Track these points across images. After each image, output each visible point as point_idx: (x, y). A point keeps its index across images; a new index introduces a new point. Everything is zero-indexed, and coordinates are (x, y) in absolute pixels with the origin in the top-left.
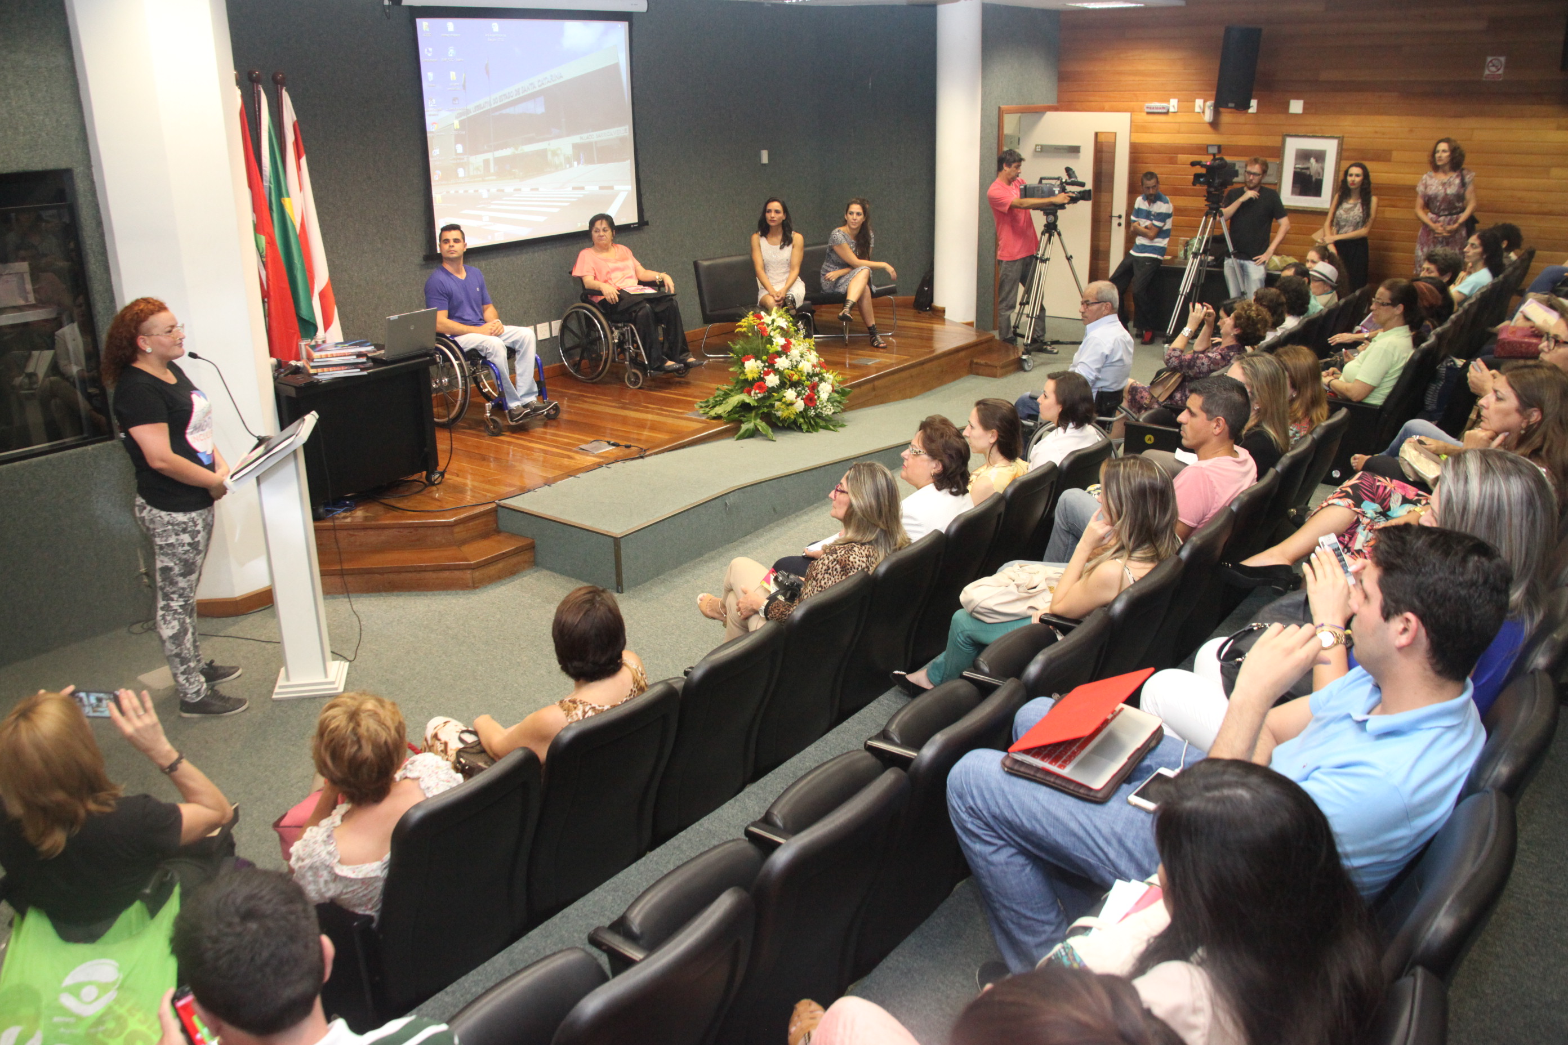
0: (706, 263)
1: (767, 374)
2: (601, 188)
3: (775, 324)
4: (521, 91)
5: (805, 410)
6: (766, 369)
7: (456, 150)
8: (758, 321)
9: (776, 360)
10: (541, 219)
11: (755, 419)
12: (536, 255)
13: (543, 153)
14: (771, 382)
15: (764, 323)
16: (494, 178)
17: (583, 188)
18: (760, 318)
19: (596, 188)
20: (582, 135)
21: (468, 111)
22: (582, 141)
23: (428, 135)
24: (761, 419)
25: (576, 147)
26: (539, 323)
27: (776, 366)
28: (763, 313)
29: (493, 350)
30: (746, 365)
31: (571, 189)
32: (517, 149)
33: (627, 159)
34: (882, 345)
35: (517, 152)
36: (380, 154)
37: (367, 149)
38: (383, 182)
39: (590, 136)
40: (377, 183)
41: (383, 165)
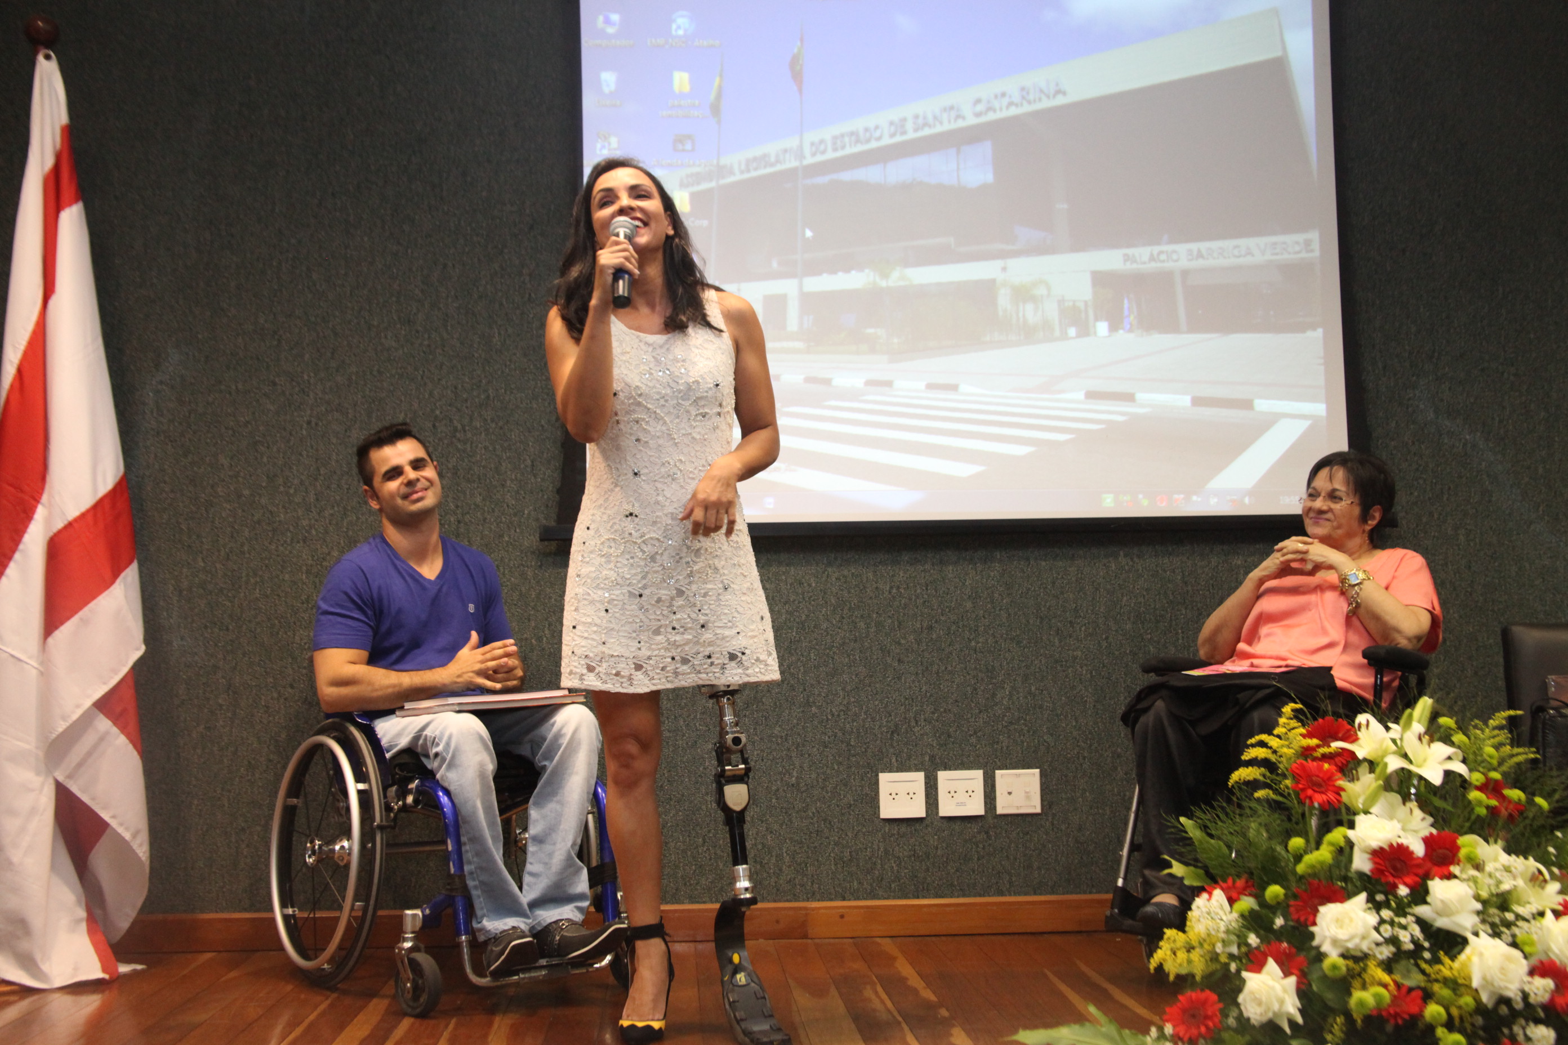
2: (1197, 401)
4: (909, 126)
10: (964, 470)
12: (950, 571)
13: (986, 290)
16: (799, 345)
17: (1129, 398)
19: (1186, 400)
20: (1130, 251)
21: (722, 170)
22: (1129, 266)
25: (1100, 279)
26: (947, 767)
31: (1081, 396)
32: (885, 276)
33: (1313, 327)
35: (883, 284)
36: (445, 266)
37: (409, 251)
38: (445, 335)
39: (1160, 253)
40: (426, 336)
41: (453, 293)
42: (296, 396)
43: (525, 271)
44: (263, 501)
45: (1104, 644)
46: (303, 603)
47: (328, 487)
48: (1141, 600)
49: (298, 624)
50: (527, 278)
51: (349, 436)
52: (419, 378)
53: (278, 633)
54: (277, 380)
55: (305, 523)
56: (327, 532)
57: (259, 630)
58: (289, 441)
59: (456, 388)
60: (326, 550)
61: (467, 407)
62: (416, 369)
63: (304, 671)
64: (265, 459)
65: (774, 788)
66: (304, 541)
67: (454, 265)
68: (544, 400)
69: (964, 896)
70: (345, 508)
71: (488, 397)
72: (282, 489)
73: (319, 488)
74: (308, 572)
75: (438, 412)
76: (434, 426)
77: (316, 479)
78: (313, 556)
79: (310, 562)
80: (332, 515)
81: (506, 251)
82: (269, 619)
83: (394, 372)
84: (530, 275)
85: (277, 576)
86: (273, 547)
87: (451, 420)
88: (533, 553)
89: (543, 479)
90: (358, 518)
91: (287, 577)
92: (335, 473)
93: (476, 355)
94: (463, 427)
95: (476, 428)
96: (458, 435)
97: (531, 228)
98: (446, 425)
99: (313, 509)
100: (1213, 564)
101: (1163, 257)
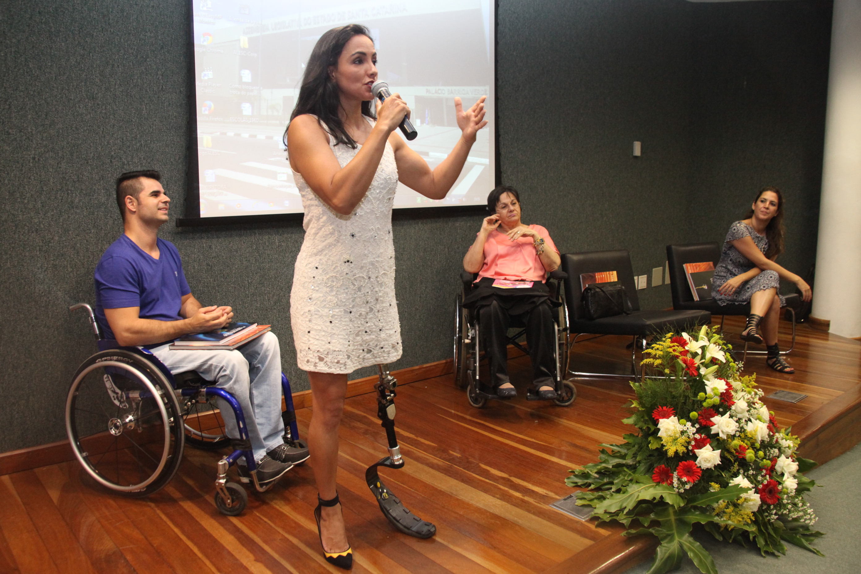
0: (575, 258)
1: (700, 444)
3: (708, 356)
4: (346, 16)
5: (761, 510)
6: (697, 436)
7: (241, 78)
8: (680, 349)
9: (713, 419)
11: (681, 534)
14: (706, 460)
15: (688, 351)
18: (683, 343)
20: (429, 88)
23: (196, 49)
24: (692, 534)
25: (418, 100)
27: (714, 430)
28: (685, 335)
29: (232, 371)
30: (659, 426)
34: (787, 369)
36: (113, 65)
37: (91, 55)
38: (115, 107)
39: (439, 90)
40: (104, 107)
41: (118, 82)
42: (24, 142)
43: (159, 72)
44: (8, 208)
45: (413, 262)
46: (39, 269)
47: (49, 199)
48: (426, 242)
49: (37, 281)
50: (161, 77)
51: (60, 167)
52: (101, 132)
53: (24, 288)
54: (10, 131)
55: (36, 220)
56: (50, 225)
57: (12, 287)
58: (21, 170)
59: (123, 139)
60: (51, 237)
61: (129, 151)
62: (99, 127)
63: (43, 309)
64: (6, 182)
65: (288, 341)
66: (37, 232)
67: (118, 66)
68: (172, 147)
69: (362, 377)
70: (60, 211)
71: (141, 145)
72: (19, 200)
73: (43, 199)
74: (40, 250)
75: (113, 153)
76: (111, 161)
77: (41, 194)
78: (43, 241)
79: (41, 244)
80: (53, 215)
81: (148, 60)
82: (18, 280)
83: (85, 128)
84: (162, 75)
85: (21, 254)
86: (17, 236)
87: (121, 158)
88: (169, 233)
89: (173, 192)
90: (69, 217)
91: (27, 254)
92: (53, 189)
93: (133, 120)
94: (128, 162)
95: (135, 163)
96: (125, 166)
97: (162, 47)
98: (118, 161)
99: (41, 212)
100: (450, 226)
101: (440, 92)
